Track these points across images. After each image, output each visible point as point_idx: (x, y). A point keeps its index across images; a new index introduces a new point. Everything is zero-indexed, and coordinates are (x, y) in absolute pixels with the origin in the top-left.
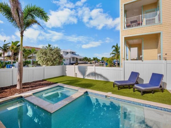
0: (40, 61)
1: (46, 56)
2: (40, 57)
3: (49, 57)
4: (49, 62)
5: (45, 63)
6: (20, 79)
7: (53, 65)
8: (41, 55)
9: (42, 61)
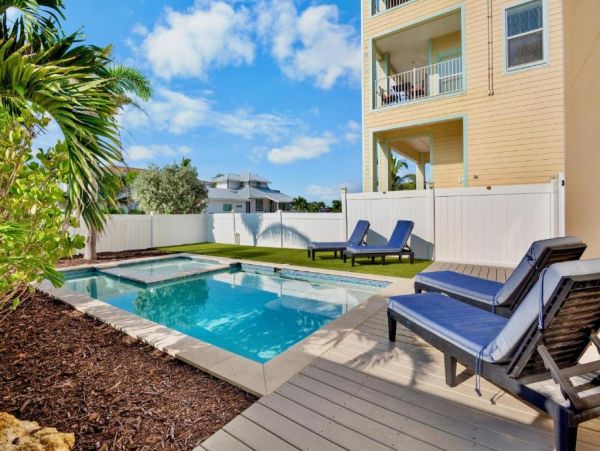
0: (143, 201)
1: (158, 189)
2: (143, 192)
3: (166, 190)
4: (164, 205)
5: (154, 207)
6: (92, 237)
7: (178, 211)
8: (145, 187)
9: (149, 203)
